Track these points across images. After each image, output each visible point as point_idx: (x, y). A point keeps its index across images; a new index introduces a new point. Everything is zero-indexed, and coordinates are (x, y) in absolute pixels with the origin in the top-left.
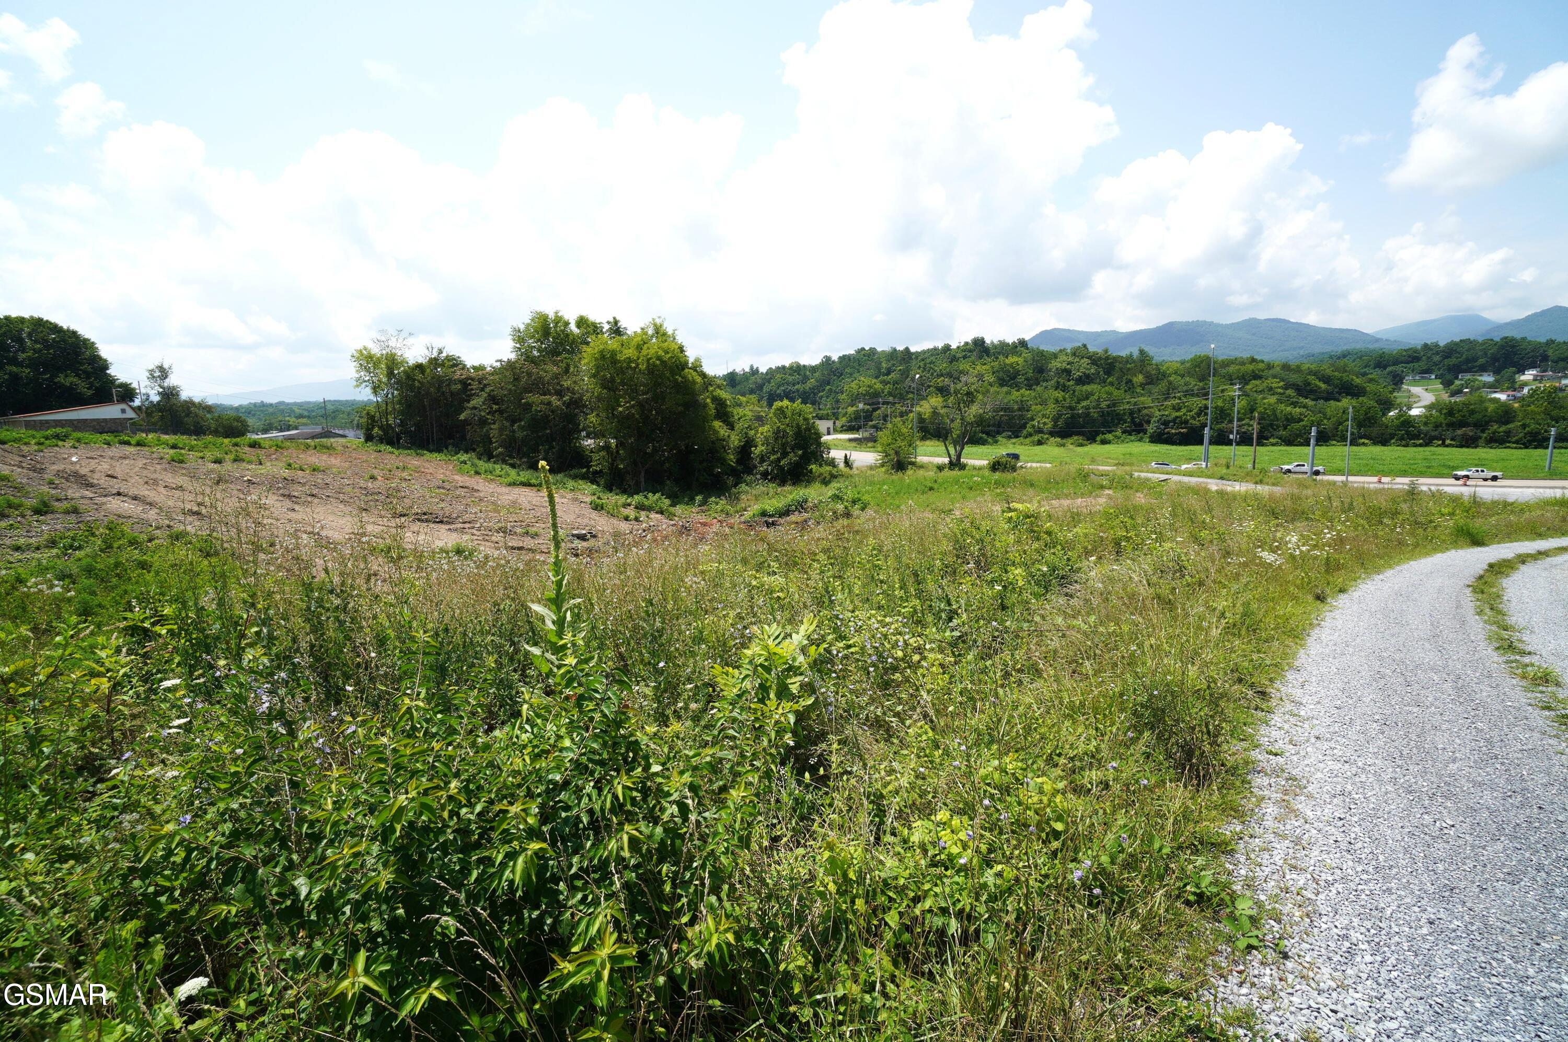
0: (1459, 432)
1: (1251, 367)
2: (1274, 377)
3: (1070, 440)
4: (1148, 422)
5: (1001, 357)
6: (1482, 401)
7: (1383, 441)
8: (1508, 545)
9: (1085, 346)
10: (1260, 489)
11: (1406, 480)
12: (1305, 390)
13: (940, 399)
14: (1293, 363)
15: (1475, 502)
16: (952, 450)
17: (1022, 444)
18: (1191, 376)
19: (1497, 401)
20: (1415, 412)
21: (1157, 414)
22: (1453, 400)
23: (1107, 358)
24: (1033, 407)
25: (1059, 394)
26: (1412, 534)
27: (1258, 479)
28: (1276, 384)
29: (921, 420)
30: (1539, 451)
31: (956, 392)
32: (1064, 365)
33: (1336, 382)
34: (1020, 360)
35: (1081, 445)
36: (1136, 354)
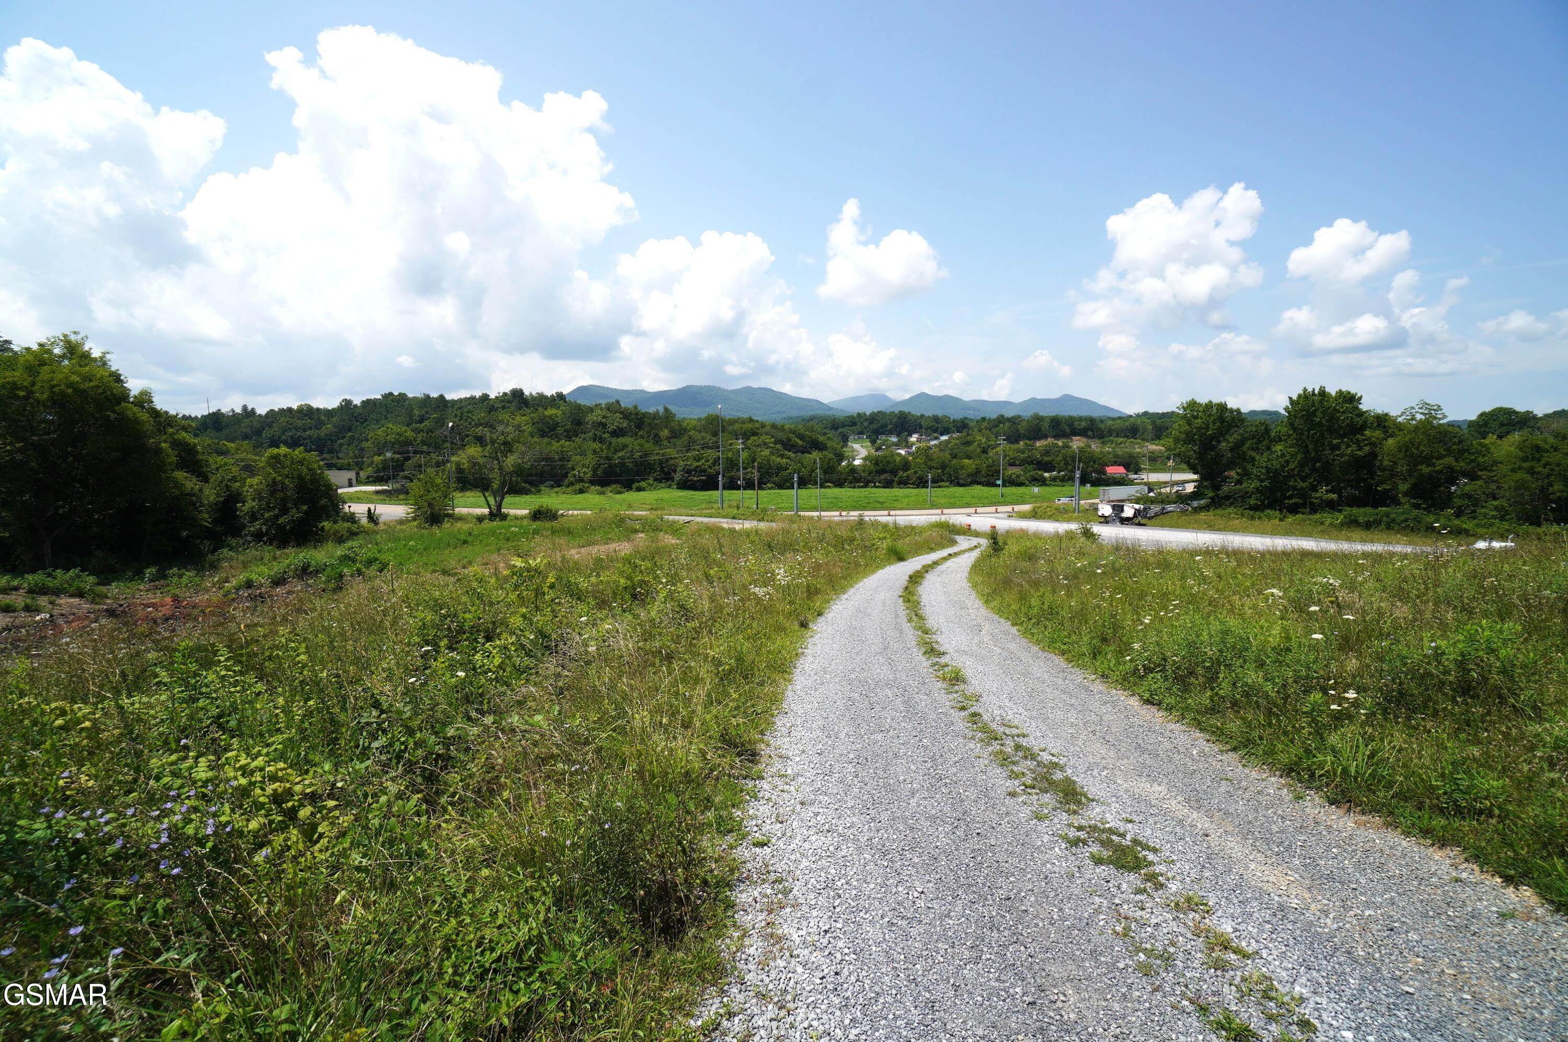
0: (883, 477)
1: (750, 426)
2: (767, 434)
3: (609, 489)
4: (675, 471)
5: (540, 409)
6: (893, 455)
7: (840, 484)
8: (917, 558)
9: (618, 402)
10: (762, 525)
11: (856, 513)
12: (788, 445)
13: (479, 449)
14: (779, 423)
15: (896, 527)
16: (492, 500)
17: (564, 493)
18: (707, 432)
19: (900, 454)
20: (857, 462)
21: (682, 463)
22: (877, 453)
23: (637, 414)
24: (573, 458)
25: (597, 446)
26: (863, 555)
27: (760, 517)
28: (769, 440)
29: (460, 470)
30: (924, 490)
31: (493, 442)
32: (600, 418)
33: (808, 439)
34: (559, 413)
35: (620, 493)
36: (661, 410)
